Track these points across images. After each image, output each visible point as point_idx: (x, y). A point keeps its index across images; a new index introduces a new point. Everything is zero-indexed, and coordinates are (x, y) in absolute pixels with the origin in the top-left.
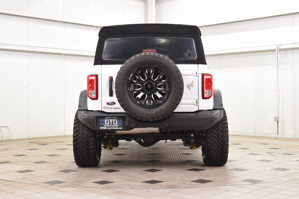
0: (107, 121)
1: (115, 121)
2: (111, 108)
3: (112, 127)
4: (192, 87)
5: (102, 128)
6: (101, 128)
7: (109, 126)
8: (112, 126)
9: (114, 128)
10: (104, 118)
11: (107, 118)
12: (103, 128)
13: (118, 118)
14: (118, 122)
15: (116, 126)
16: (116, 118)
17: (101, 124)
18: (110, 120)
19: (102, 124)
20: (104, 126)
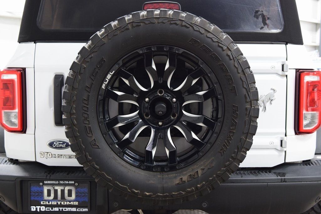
0: (49, 191)
1: (70, 192)
2: (60, 156)
3: (61, 206)
4: (271, 103)
5: (34, 207)
6: (33, 209)
7: (54, 203)
8: (62, 203)
9: (68, 209)
10: (41, 184)
11: (49, 182)
12: (38, 207)
13: (76, 184)
14: (76, 193)
15: (72, 203)
16: (73, 182)
17: (32, 198)
18: (56, 188)
19: (36, 199)
20: (42, 203)
